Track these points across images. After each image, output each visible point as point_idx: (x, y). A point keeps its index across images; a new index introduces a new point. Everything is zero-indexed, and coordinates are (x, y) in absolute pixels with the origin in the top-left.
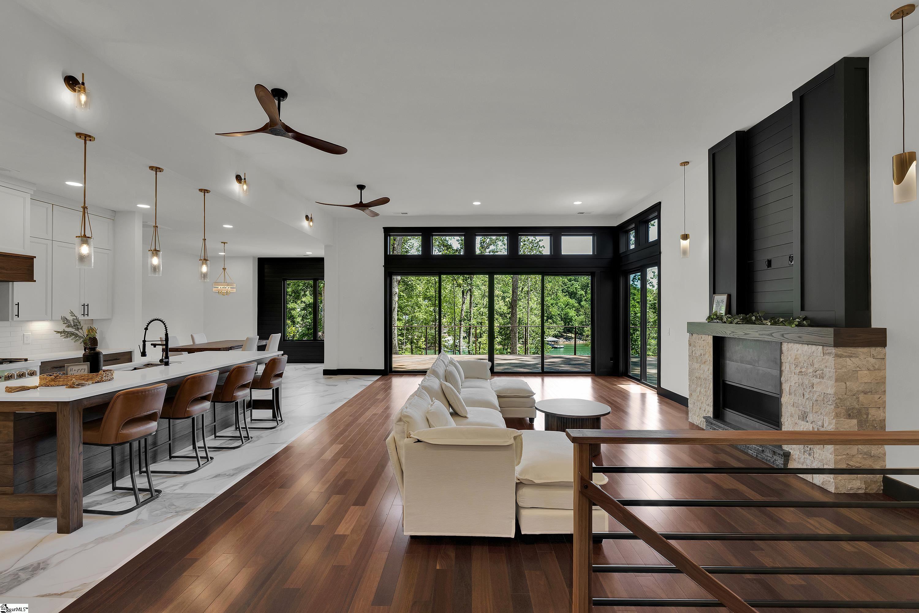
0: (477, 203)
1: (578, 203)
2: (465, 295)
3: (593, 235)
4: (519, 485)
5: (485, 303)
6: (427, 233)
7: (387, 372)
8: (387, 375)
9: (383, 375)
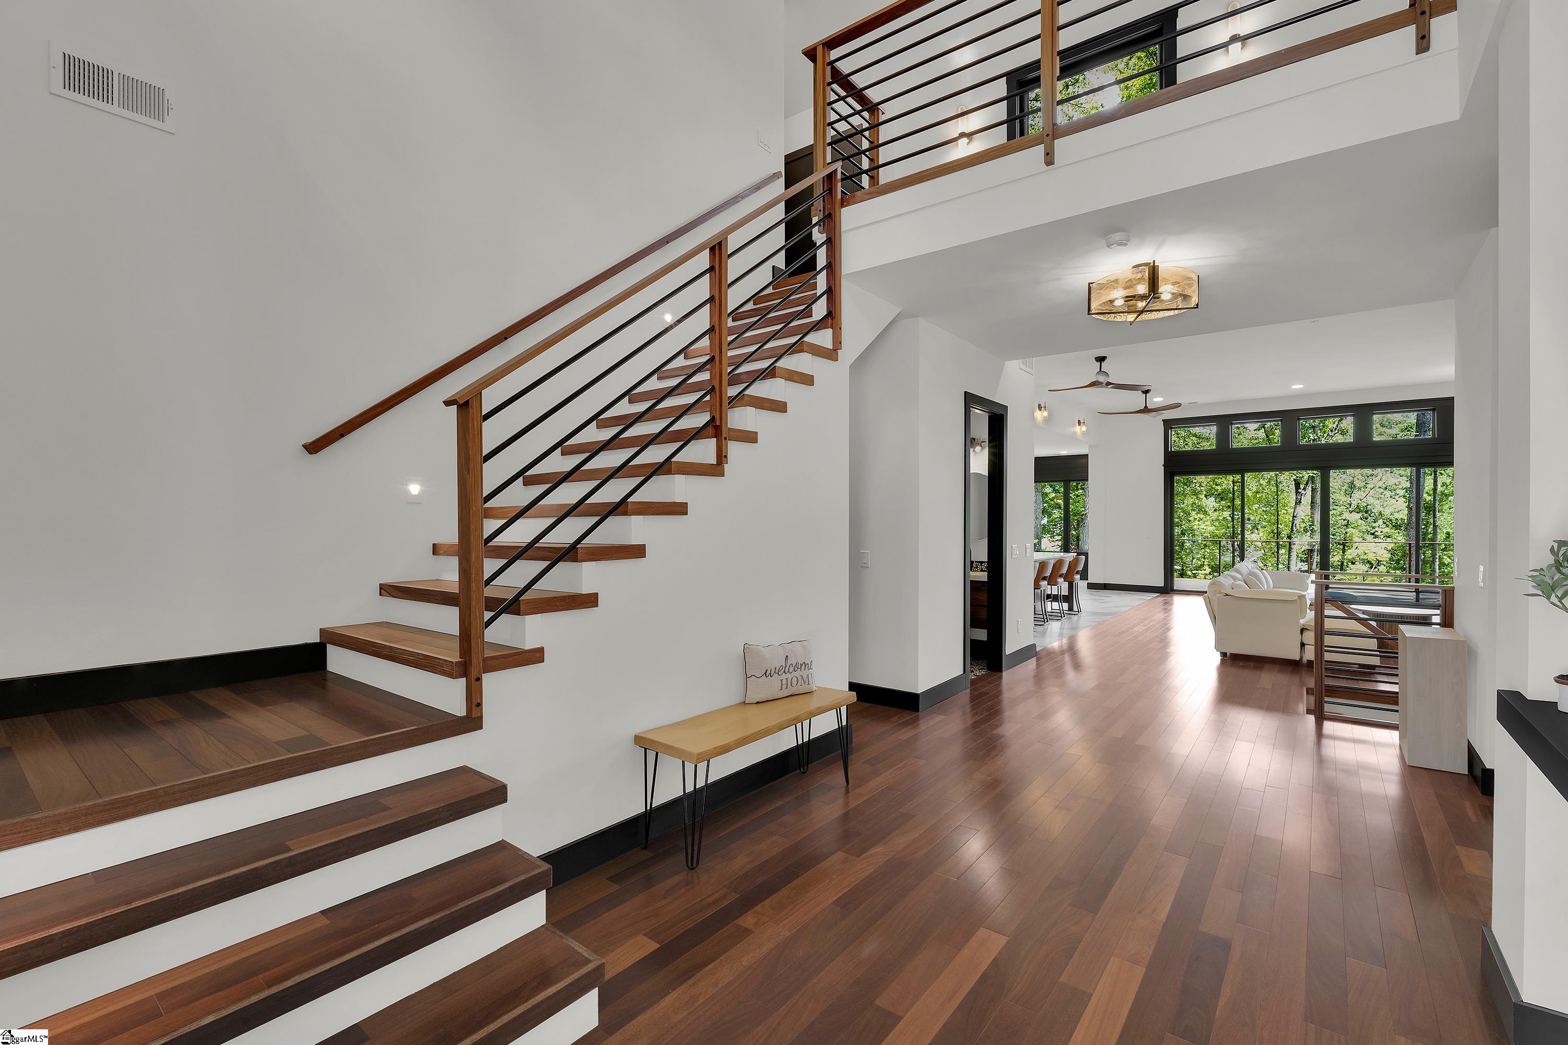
0: (1296, 386)
4: (1304, 630)
6: (1224, 422)
7: (1167, 589)
8: (1168, 593)
9: (1162, 593)
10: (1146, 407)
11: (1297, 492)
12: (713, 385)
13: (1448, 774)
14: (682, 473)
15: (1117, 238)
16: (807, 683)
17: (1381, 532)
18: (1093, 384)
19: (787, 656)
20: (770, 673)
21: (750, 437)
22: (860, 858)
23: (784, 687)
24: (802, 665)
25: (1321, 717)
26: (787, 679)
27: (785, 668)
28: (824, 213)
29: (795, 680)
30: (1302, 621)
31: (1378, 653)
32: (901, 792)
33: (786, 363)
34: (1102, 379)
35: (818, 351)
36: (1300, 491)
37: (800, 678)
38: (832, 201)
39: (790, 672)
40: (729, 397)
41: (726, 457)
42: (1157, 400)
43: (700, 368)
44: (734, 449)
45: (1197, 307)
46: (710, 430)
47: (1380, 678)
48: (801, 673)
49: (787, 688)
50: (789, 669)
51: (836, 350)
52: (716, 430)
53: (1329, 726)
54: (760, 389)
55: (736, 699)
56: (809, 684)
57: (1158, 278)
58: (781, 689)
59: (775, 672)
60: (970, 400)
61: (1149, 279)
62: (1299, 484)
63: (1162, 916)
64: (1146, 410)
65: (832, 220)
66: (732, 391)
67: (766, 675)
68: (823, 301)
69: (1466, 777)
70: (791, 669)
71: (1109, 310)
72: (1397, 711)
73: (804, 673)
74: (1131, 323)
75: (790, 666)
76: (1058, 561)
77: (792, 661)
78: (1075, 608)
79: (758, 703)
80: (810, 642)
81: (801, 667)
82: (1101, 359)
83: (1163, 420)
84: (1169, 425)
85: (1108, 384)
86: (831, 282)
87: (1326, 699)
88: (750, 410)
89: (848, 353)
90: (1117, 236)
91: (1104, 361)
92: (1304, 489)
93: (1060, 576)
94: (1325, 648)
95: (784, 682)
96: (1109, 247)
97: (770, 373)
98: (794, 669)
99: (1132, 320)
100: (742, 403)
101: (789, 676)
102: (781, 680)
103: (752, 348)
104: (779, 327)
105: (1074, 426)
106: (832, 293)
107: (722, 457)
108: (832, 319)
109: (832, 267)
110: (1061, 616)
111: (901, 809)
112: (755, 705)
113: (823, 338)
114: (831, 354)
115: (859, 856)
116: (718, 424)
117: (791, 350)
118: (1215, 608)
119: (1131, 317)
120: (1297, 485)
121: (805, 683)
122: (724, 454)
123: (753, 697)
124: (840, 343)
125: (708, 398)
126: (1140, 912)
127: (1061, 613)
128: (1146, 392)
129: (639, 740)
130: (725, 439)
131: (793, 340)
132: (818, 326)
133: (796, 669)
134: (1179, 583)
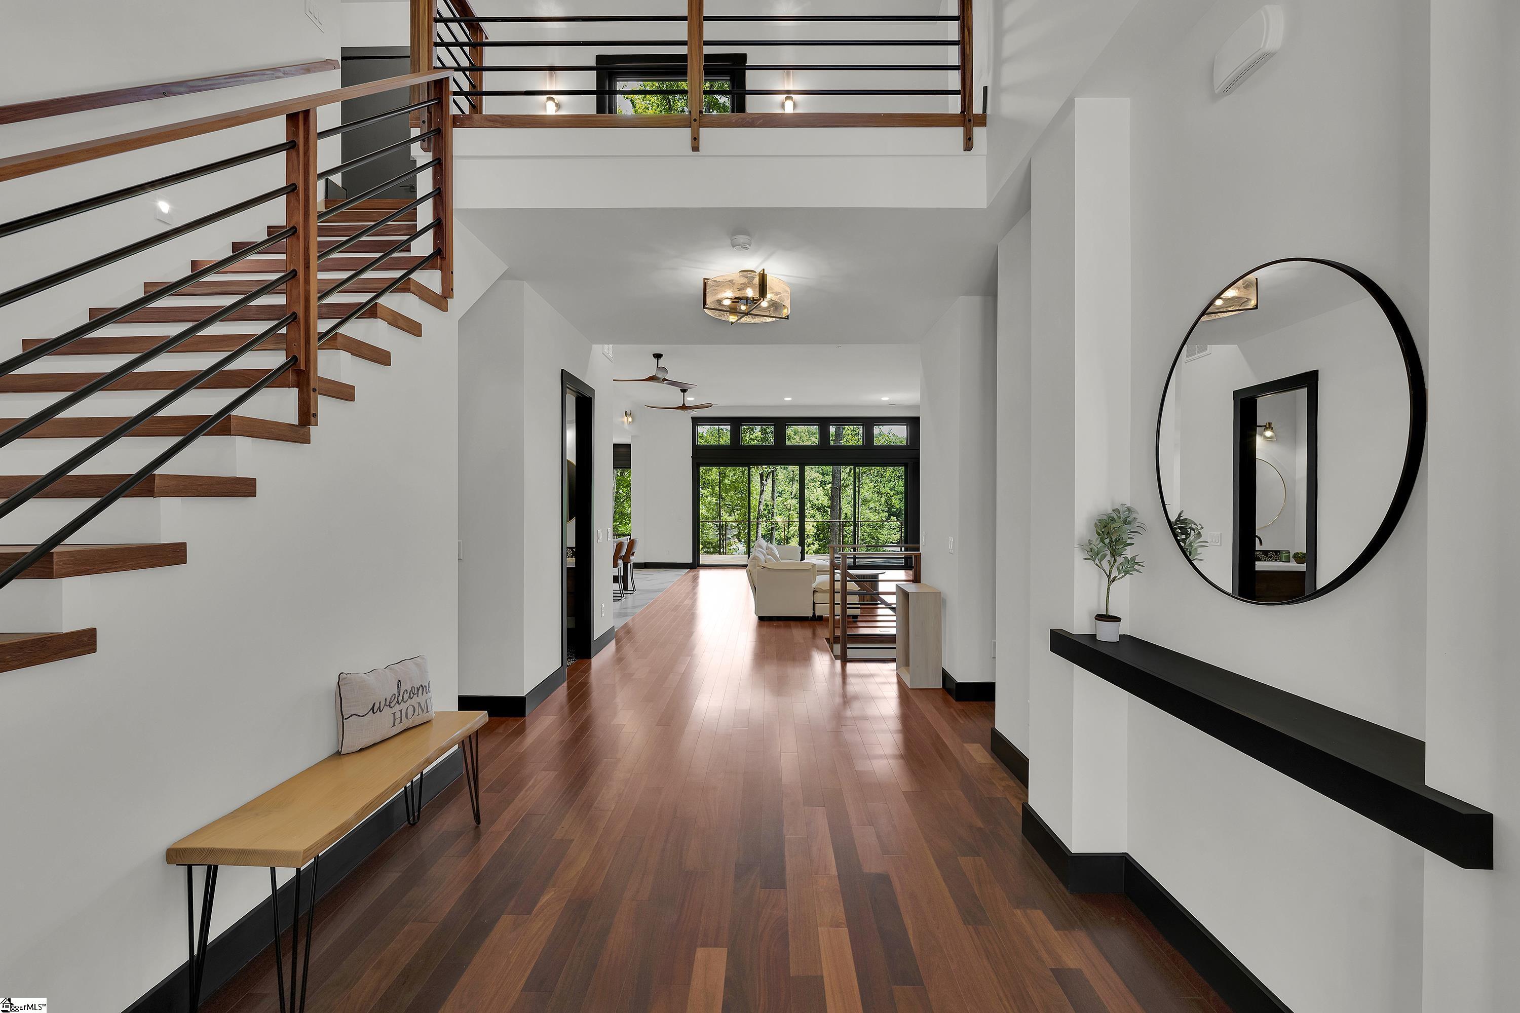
0: (787, 399)
1: (885, 399)
2: (765, 479)
3: (907, 425)
4: (814, 592)
5: (794, 492)
6: (736, 423)
7: (695, 565)
8: (695, 568)
9: (691, 568)
10: (684, 404)
11: (761, 483)
12: (294, 313)
13: (932, 690)
14: (247, 434)
15: (742, 241)
16: (425, 711)
17: (809, 513)
18: (652, 379)
19: (399, 681)
20: (379, 708)
21: (345, 393)
22: (532, 915)
23: (398, 721)
24: (418, 689)
25: (845, 660)
26: (401, 711)
27: (398, 696)
28: (429, 126)
29: (410, 710)
30: (814, 585)
31: (859, 606)
32: (544, 816)
33: (389, 301)
34: (661, 375)
35: (424, 294)
36: (763, 481)
37: (416, 706)
38: (442, 114)
39: (405, 700)
40: (319, 333)
41: (315, 415)
42: (690, 399)
43: (267, 288)
44: (325, 406)
45: (788, 319)
46: (291, 376)
47: (860, 624)
48: (418, 700)
49: (401, 722)
50: (403, 698)
51: (446, 298)
52: (298, 376)
53: (850, 666)
54: (355, 329)
55: (325, 749)
56: (428, 712)
57: (766, 285)
58: (394, 725)
59: (385, 705)
60: (566, 378)
61: (760, 285)
62: (763, 476)
63: (834, 871)
64: (684, 407)
65: (442, 139)
66: (323, 326)
67: (373, 711)
68: (429, 235)
69: (941, 690)
70: (406, 696)
71: (719, 307)
72: (895, 648)
73: (421, 699)
74: (732, 323)
75: (404, 694)
76: (619, 544)
77: (406, 686)
78: (630, 587)
79: (361, 750)
80: (424, 659)
81: (418, 692)
82: (658, 356)
83: (691, 417)
84: (696, 421)
85: (665, 380)
86: (441, 213)
87: (849, 646)
88: (344, 356)
89: (458, 304)
90: (742, 239)
91: (660, 358)
92: (766, 480)
93: (620, 559)
94: (848, 606)
95: (398, 715)
96: (733, 247)
97: (370, 311)
98: (410, 697)
99: (734, 321)
100: (332, 344)
101: (403, 706)
102: (394, 714)
103: (344, 275)
104: (378, 255)
105: (623, 417)
106: (440, 227)
107: (307, 416)
108: (441, 258)
109: (441, 195)
110: (621, 596)
111: (554, 836)
112: (358, 756)
113: (431, 279)
114: (440, 301)
115: (530, 913)
116: (302, 368)
117: (393, 286)
118: (755, 579)
119: (733, 318)
120: (762, 475)
121: (423, 711)
122: (312, 412)
123: (353, 742)
124: (452, 290)
125: (283, 331)
126: (816, 873)
127: (621, 593)
128: (684, 391)
129: (174, 855)
130: (314, 390)
131: (397, 274)
132: (424, 263)
133: (412, 695)
134: (704, 559)
